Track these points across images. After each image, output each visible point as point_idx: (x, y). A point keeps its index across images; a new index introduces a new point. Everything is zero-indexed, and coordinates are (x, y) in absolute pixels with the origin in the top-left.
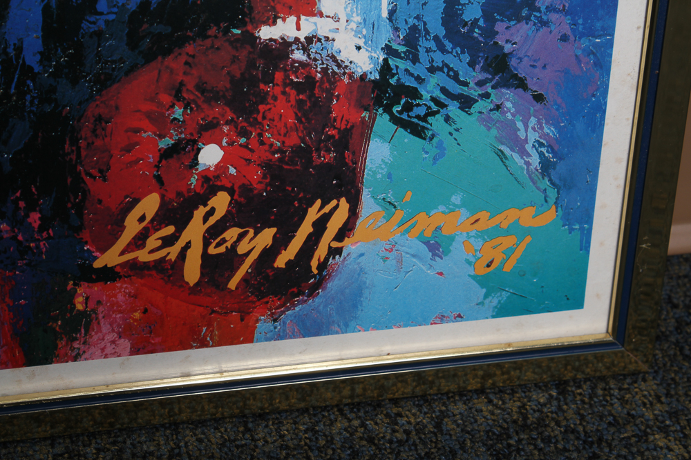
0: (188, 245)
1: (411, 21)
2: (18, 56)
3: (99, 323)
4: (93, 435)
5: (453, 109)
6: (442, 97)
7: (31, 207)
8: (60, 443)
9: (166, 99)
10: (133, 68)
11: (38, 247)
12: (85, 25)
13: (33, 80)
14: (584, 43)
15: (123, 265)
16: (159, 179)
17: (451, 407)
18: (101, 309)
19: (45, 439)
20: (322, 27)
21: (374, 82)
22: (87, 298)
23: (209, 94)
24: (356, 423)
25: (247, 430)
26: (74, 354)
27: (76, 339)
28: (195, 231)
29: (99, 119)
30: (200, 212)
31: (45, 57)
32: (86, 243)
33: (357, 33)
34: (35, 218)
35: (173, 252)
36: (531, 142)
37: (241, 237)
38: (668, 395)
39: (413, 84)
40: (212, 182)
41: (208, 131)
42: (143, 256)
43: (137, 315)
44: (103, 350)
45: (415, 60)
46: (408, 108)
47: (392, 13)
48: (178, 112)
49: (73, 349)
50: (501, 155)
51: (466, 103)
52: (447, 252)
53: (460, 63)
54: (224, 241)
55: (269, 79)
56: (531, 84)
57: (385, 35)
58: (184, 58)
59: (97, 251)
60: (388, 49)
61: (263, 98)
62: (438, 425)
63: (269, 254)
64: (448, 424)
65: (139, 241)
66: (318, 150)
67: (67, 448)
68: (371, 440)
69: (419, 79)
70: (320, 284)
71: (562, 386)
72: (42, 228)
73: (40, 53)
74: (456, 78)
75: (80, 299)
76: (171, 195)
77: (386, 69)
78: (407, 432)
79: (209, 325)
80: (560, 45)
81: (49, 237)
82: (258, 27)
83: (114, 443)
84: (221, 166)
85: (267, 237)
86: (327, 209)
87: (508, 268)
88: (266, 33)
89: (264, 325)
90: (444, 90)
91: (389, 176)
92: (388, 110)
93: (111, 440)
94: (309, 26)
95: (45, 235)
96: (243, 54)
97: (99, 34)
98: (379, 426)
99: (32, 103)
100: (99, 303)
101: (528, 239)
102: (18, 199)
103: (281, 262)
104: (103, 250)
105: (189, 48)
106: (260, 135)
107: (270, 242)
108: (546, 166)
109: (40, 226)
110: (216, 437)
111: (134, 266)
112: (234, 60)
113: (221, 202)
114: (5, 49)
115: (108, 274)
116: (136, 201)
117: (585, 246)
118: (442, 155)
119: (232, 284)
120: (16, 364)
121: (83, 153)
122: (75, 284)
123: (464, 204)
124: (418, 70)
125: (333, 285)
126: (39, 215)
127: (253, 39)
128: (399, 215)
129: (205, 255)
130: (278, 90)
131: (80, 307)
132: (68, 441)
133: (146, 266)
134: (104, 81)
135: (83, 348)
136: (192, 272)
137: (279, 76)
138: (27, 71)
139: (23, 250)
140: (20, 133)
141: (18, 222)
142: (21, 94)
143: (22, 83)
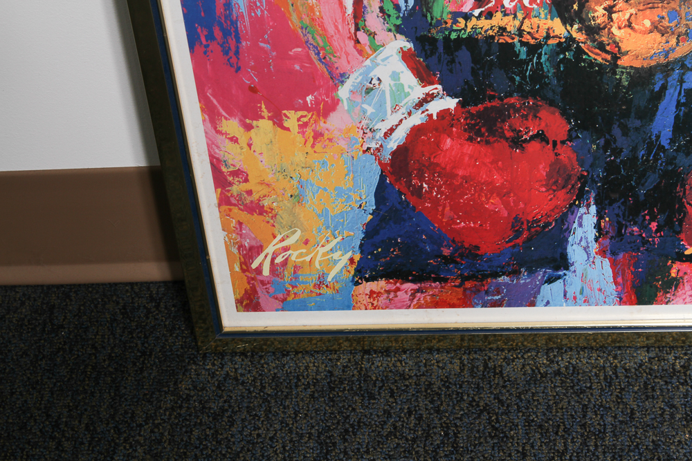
2: (657, 140)
3: (684, 285)
4: (672, 348)
7: (653, 219)
8: (652, 351)
11: (653, 241)
13: (664, 153)
18: (686, 277)
19: (643, 347)
22: (679, 271)
26: (666, 301)
27: (668, 292)
31: (672, 141)
32: (682, 240)
34: (654, 225)
44: (684, 300)
49: (666, 298)
59: (688, 245)
67: (657, 354)
72: (657, 231)
73: (670, 139)
75: (675, 271)
81: (661, 236)
83: (686, 354)
93: (683, 352)
95: (658, 234)
99: (661, 165)
100: (685, 273)
102: (646, 215)
109: (656, 230)
114: (650, 136)
120: (631, 304)
121: (687, 192)
122: (672, 262)
126: (656, 224)
131: (673, 275)
132: (657, 349)
135: (672, 297)
138: (661, 148)
139: (645, 242)
140: (652, 180)
141: (644, 227)
142: (656, 160)
143: (657, 154)
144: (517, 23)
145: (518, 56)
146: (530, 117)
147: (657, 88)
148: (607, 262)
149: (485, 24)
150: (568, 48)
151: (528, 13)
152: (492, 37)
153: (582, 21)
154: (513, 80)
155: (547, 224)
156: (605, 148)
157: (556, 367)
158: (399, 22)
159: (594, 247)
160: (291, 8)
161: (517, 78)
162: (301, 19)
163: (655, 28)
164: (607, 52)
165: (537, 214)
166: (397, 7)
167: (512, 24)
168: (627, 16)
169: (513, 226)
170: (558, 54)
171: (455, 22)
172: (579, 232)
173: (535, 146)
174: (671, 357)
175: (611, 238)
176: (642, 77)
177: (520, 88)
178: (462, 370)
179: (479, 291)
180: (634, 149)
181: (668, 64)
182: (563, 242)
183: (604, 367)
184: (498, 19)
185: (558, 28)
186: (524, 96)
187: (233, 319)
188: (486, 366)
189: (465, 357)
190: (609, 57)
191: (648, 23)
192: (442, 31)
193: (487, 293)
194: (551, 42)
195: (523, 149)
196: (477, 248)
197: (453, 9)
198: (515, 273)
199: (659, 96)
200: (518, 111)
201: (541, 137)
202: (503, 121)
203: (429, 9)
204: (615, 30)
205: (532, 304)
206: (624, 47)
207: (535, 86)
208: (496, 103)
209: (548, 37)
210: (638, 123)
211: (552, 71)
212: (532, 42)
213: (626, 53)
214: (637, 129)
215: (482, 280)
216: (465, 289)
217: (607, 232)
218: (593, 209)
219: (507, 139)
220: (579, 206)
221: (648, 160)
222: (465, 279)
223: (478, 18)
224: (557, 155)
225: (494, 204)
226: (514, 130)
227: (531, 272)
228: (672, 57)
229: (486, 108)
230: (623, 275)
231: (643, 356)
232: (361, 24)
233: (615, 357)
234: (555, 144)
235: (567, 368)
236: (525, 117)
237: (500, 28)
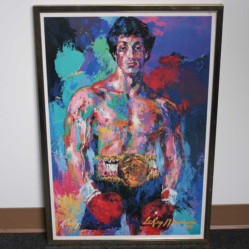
0: (153, 223)
1: (179, 200)
3: (142, 231)
4: (141, 244)
5: (184, 209)
6: (182, 208)
7: (136, 217)
8: (137, 245)
9: (152, 206)
10: (148, 203)
11: (137, 222)
12: (144, 198)
14: (199, 203)
15: (145, 224)
16: (150, 215)
17: (184, 245)
20: (169, 200)
21: (175, 206)
23: (156, 206)
24: (172, 246)
25: (159, 245)
28: (154, 221)
29: (144, 208)
30: (155, 219)
31: (139, 201)
32: (142, 222)
33: (173, 201)
34: (137, 218)
35: (151, 223)
36: (193, 214)
37: (159, 222)
38: (211, 246)
39: (179, 206)
40: (156, 216)
41: (156, 210)
42: (148, 223)
43: (147, 230)
45: (179, 204)
46: (178, 209)
47: (177, 199)
48: (153, 208)
50: (189, 215)
51: (185, 209)
52: (183, 226)
53: (184, 204)
54: (157, 223)
55: (163, 205)
56: (192, 207)
57: (176, 201)
58: (154, 202)
60: (176, 202)
61: (162, 207)
62: (181, 247)
63: (162, 225)
64: (183, 247)
65: (148, 222)
66: (168, 213)
68: (173, 248)
69: (180, 206)
70: (168, 229)
71: (198, 244)
72: (137, 219)
74: (184, 206)
75: (141, 228)
76: (152, 217)
77: (176, 205)
78: (178, 248)
79: (155, 232)
80: (196, 203)
82: (162, 199)
84: (157, 214)
85: (162, 222)
86: (169, 220)
87: (191, 229)
88: (163, 200)
89: (161, 233)
90: (182, 207)
91: (176, 216)
92: (176, 209)
94: (167, 200)
96: (160, 202)
97: (145, 199)
98: (174, 246)
100: (143, 229)
101: (193, 225)
103: (164, 226)
104: (144, 223)
105: (155, 201)
106: (162, 211)
107: (162, 223)
108: (195, 217)
110: (155, 246)
111: (147, 225)
112: (159, 203)
113: (157, 218)
114: (135, 200)
115: (144, 225)
116: (148, 217)
117: (200, 226)
118: (182, 214)
119: (158, 228)
121: (142, 212)
123: (185, 220)
124: (179, 205)
125: (169, 229)
127: (161, 201)
128: (178, 221)
129: (155, 224)
130: (164, 206)
133: (148, 224)
134: (145, 204)
136: (153, 226)
137: (164, 205)
138: (137, 203)
139: (135, 222)
140: (136, 209)
141: (135, 219)
142: (137, 205)
143: (137, 204)
144: (112, 178)
145: (112, 184)
146: (114, 196)
147: (136, 191)
148: (128, 226)
149: (106, 178)
150: (121, 183)
151: (114, 176)
152: (108, 180)
153: (123, 178)
154: (111, 189)
155: (117, 218)
156: (128, 202)
157: (118, 247)
158: (91, 177)
159: (126, 223)
160: (72, 174)
161: (112, 188)
162: (74, 176)
163: (136, 180)
164: (128, 184)
165: (115, 215)
166: (91, 174)
167: (111, 178)
168: (131, 177)
169: (111, 218)
170: (119, 184)
171: (101, 177)
172: (123, 220)
173: (115, 202)
174: (140, 246)
175: (129, 221)
176: (134, 189)
177: (112, 190)
178: (100, 248)
179: (104, 232)
180: (133, 203)
181: (138, 186)
182: (120, 222)
183: (128, 248)
184: (109, 177)
185: (119, 179)
186: (113, 192)
187: (55, 238)
188: (105, 247)
189: (101, 246)
190: (128, 185)
191: (134, 179)
192: (99, 179)
193: (105, 232)
194: (118, 182)
195: (113, 202)
196: (104, 223)
197: (101, 175)
198: (111, 228)
199: (137, 192)
200: (112, 195)
201: (116, 200)
202: (109, 197)
203: (97, 175)
204: (129, 180)
205: (114, 235)
206: (131, 183)
207: (115, 190)
208: (108, 193)
209: (117, 181)
210: (133, 198)
211: (118, 187)
212: (114, 181)
213: (131, 184)
214: (133, 199)
215: (104, 230)
216: (101, 232)
217: (128, 220)
218: (125, 215)
219: (110, 200)
220: (123, 214)
221: (135, 205)
222: (101, 229)
223: (105, 177)
224: (119, 203)
225: (107, 213)
226: (111, 198)
227: (114, 228)
228: (139, 185)
229: (106, 194)
230: (131, 229)
231: (135, 246)
232: (84, 177)
233: (130, 246)
234: (118, 201)
235: (120, 248)
236: (113, 196)
237: (109, 179)
